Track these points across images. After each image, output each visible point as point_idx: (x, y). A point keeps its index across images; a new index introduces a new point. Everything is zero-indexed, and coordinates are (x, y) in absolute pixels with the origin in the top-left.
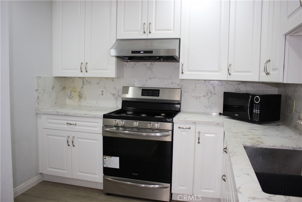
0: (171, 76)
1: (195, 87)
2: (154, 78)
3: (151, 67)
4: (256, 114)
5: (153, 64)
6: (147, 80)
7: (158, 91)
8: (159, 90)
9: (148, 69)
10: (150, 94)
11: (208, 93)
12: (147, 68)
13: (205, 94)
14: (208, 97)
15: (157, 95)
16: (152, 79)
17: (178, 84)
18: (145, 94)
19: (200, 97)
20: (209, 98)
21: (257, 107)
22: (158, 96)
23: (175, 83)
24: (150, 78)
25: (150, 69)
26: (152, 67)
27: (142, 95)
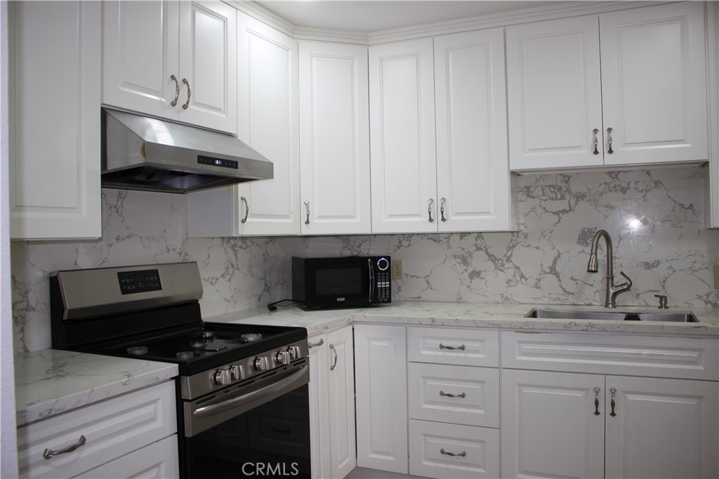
0: (164, 231)
1: (207, 256)
2: (129, 237)
3: (120, 203)
4: (384, 289)
5: (124, 195)
6: (111, 246)
7: (155, 273)
8: (156, 271)
9: (113, 209)
10: (141, 286)
11: (228, 268)
12: (110, 208)
13: (224, 271)
14: (228, 277)
15: (157, 285)
16: (123, 239)
17: (178, 251)
18: (129, 288)
19: (217, 279)
20: (230, 280)
21: (383, 277)
22: (160, 288)
23: (174, 250)
24: (118, 239)
25: (117, 211)
26: (122, 205)
27: (124, 292)
